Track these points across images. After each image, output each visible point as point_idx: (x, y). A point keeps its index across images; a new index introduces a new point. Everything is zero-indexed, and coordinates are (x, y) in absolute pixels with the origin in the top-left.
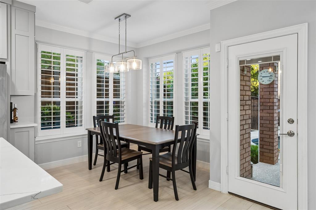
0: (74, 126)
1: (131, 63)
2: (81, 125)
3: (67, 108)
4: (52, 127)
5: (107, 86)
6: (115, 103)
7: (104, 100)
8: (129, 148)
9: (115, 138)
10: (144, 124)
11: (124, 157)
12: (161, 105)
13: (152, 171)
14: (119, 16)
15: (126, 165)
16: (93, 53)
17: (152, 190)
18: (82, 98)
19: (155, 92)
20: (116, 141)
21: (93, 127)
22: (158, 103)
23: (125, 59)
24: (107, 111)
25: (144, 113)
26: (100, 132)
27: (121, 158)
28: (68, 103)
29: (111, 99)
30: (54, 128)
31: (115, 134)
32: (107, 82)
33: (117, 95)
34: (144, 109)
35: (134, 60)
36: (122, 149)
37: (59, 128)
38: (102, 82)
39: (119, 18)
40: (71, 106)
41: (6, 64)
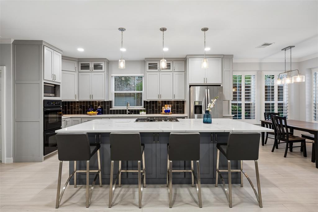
0: (250, 119)
1: (295, 78)
2: (254, 119)
3: (246, 107)
4: (238, 118)
5: (273, 93)
6: (279, 104)
7: (271, 102)
8: (293, 135)
9: (284, 126)
10: (307, 120)
11: (290, 139)
13: (314, 151)
14: (286, 48)
15: (291, 145)
16: (262, 71)
17: (315, 163)
18: (254, 101)
20: (285, 128)
21: (264, 119)
23: (290, 76)
24: (273, 110)
25: (307, 113)
26: (272, 122)
27: (288, 139)
28: (246, 104)
29: (276, 102)
30: (238, 119)
31: (284, 124)
32: (273, 90)
33: (280, 99)
34: (307, 110)
35: (298, 76)
36: (289, 135)
37: (241, 119)
38: (269, 90)
39: (285, 49)
40: (248, 106)
41: (221, 86)
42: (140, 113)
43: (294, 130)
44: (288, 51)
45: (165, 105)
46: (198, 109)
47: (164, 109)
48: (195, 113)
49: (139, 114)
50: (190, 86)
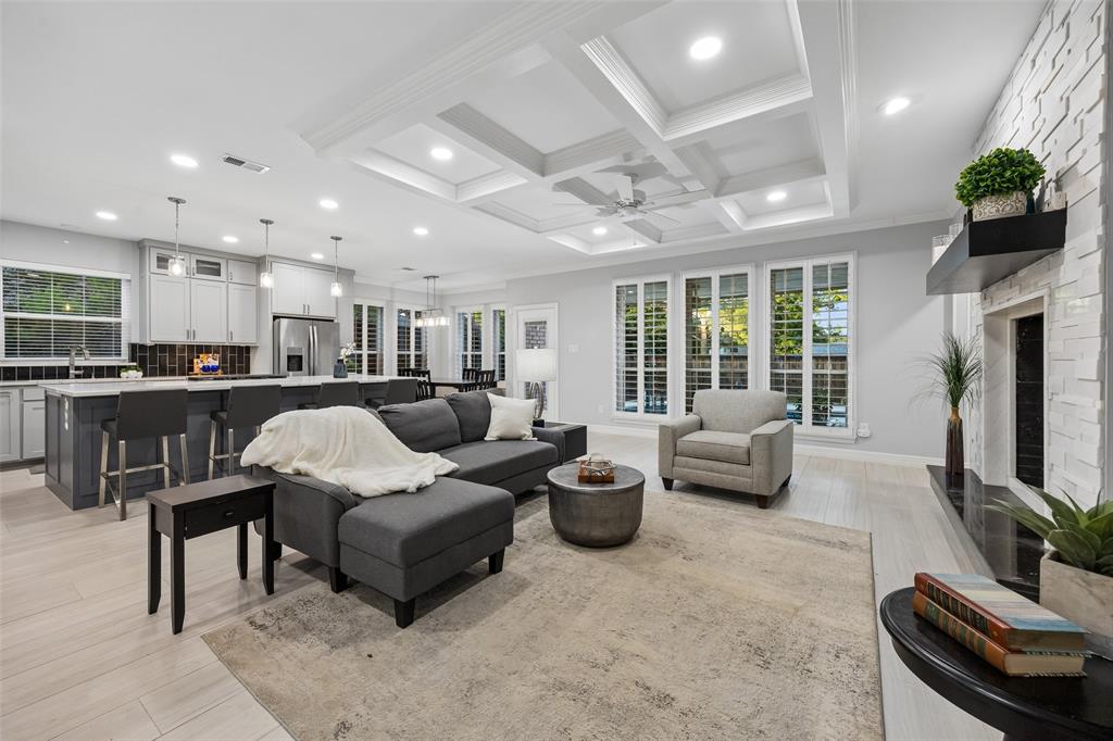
1: (439, 320)
3: (369, 359)
5: (408, 338)
6: (416, 356)
7: (405, 353)
12: (469, 358)
18: (382, 349)
19: (462, 345)
22: (466, 356)
24: (409, 365)
28: (369, 355)
29: (413, 352)
32: (408, 333)
33: (418, 347)
35: (442, 317)
38: (403, 332)
39: (428, 278)
40: (372, 358)
41: (336, 321)
42: (123, 374)
43: (437, 388)
44: (431, 281)
45: (201, 356)
46: (293, 361)
47: (201, 366)
48: (289, 370)
49: (119, 377)
50: (275, 318)
